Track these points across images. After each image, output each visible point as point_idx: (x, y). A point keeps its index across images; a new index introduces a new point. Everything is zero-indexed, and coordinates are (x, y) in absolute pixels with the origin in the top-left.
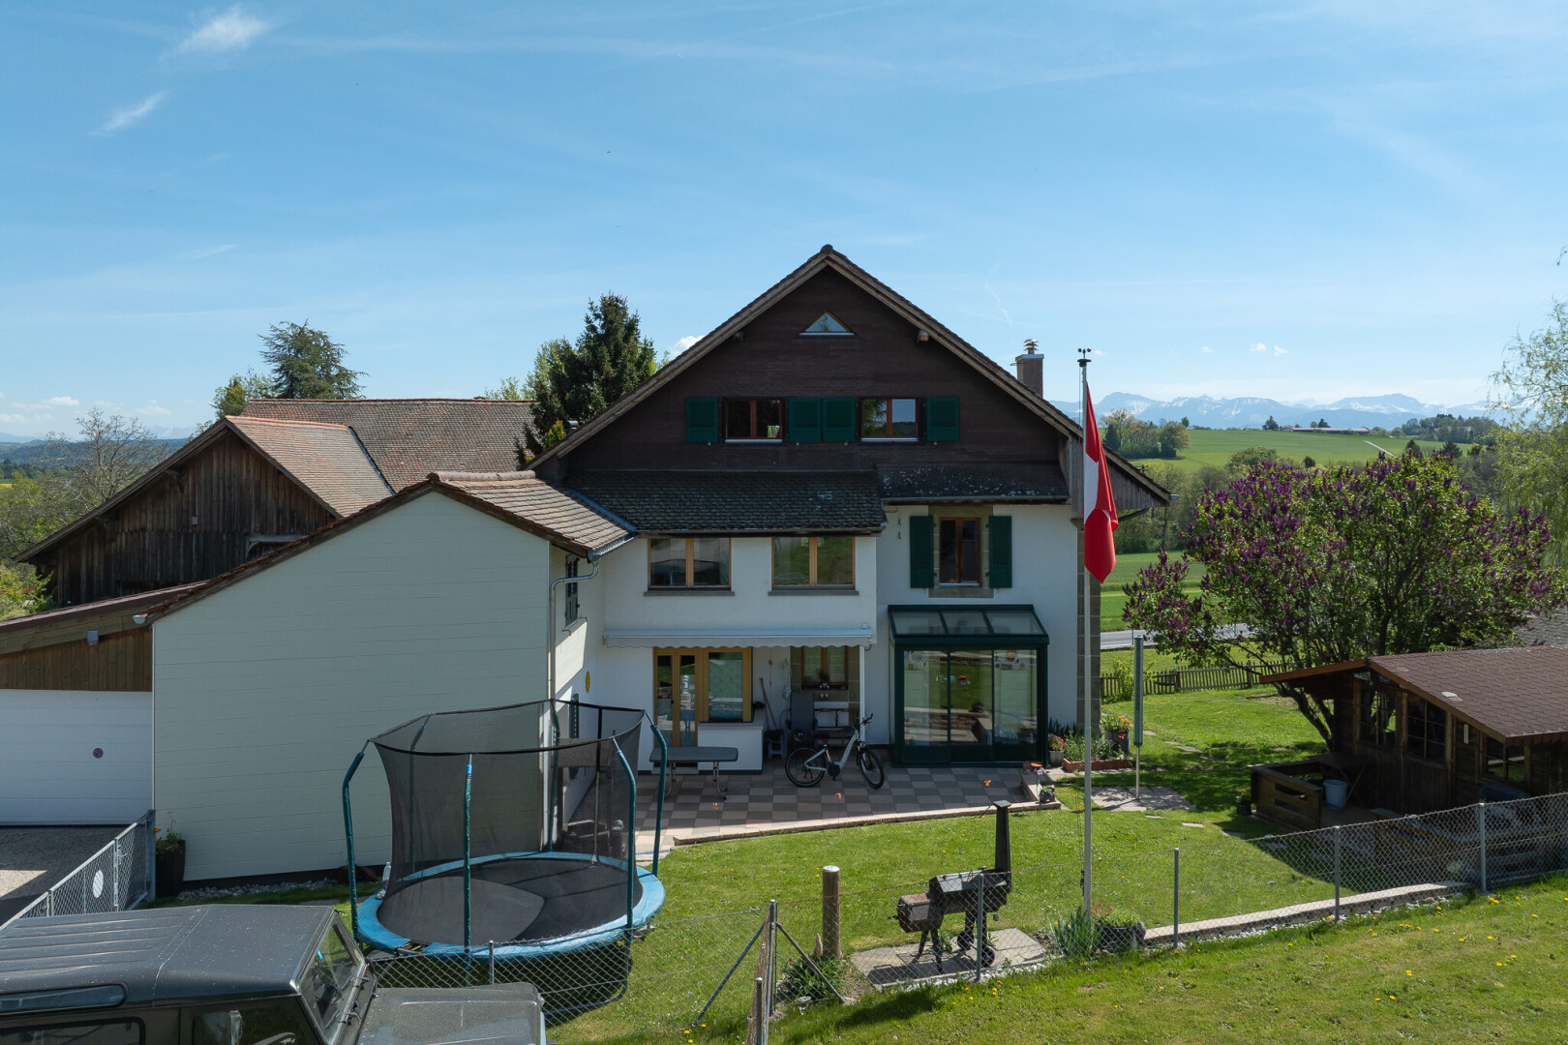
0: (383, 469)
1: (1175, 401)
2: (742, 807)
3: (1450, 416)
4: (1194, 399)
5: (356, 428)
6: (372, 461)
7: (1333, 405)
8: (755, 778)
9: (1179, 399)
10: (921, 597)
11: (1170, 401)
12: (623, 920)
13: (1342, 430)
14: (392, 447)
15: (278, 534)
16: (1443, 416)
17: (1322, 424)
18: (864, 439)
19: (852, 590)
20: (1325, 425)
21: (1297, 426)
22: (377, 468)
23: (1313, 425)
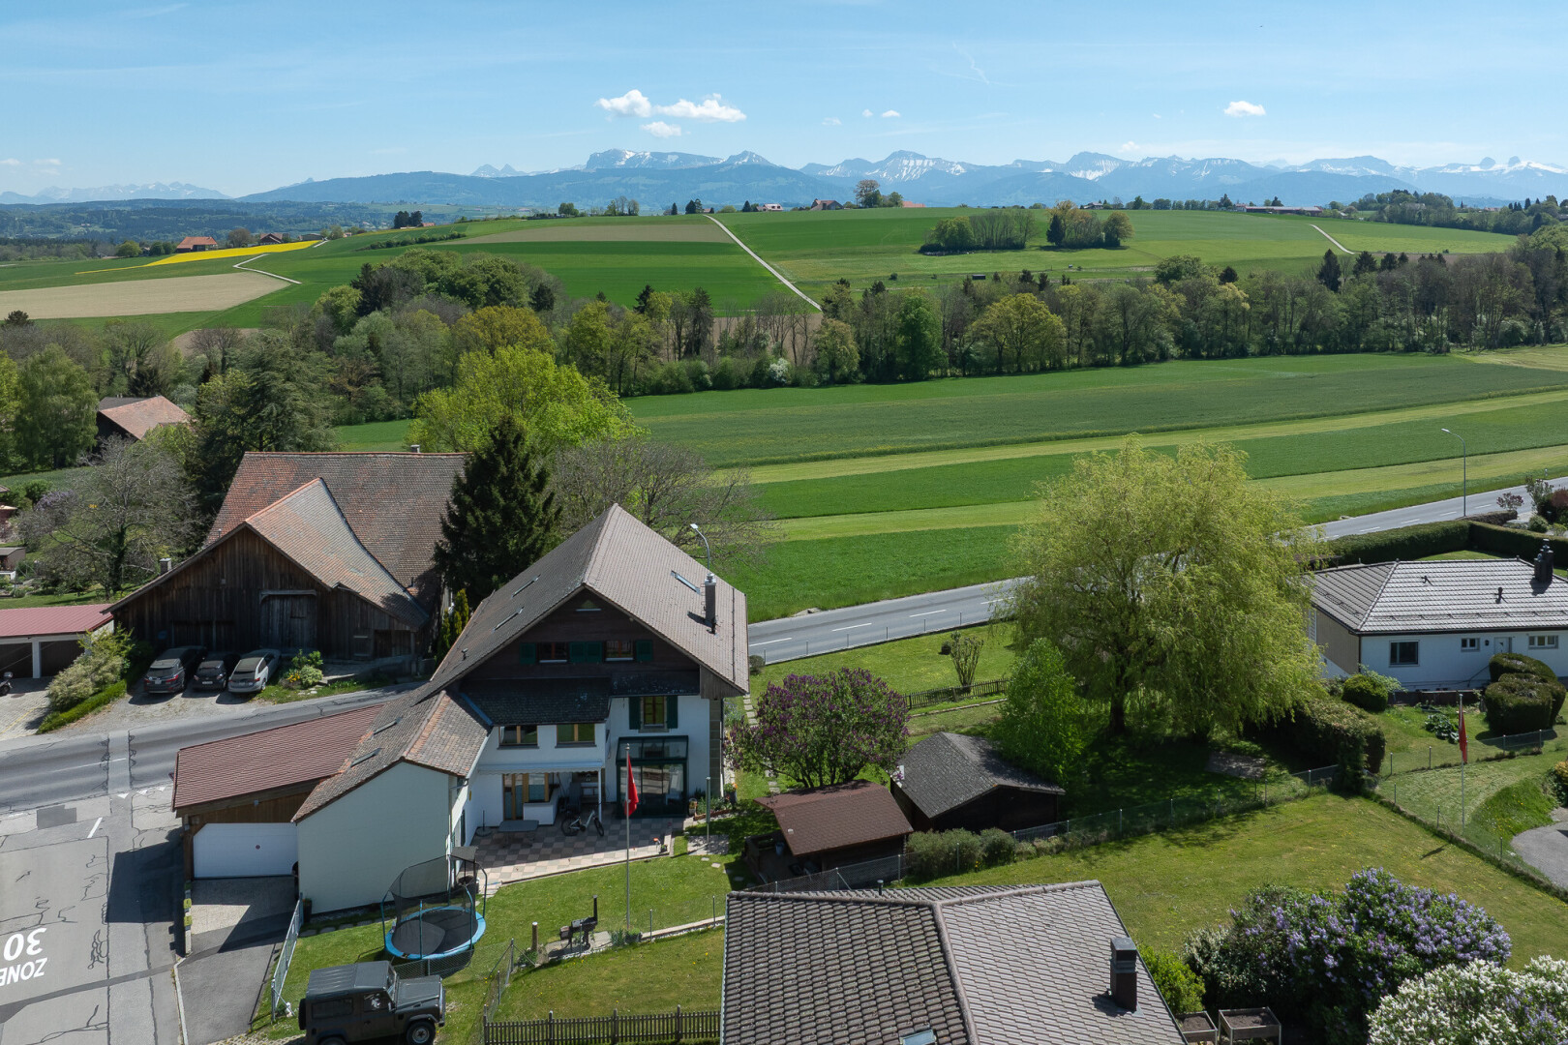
0: (347, 516)
1: (1144, 161)
2: (537, 852)
3: (1406, 192)
4: (1162, 159)
5: (325, 478)
6: (339, 509)
7: (1304, 167)
8: (550, 829)
9: (1149, 159)
10: (635, 733)
11: (1140, 161)
12: (468, 942)
13: (1294, 209)
14: (353, 496)
15: (281, 589)
16: (1398, 192)
17: (1276, 203)
18: (608, 659)
19: (593, 744)
20: (1278, 204)
21: (1251, 204)
22: (343, 516)
23: (1267, 204)
